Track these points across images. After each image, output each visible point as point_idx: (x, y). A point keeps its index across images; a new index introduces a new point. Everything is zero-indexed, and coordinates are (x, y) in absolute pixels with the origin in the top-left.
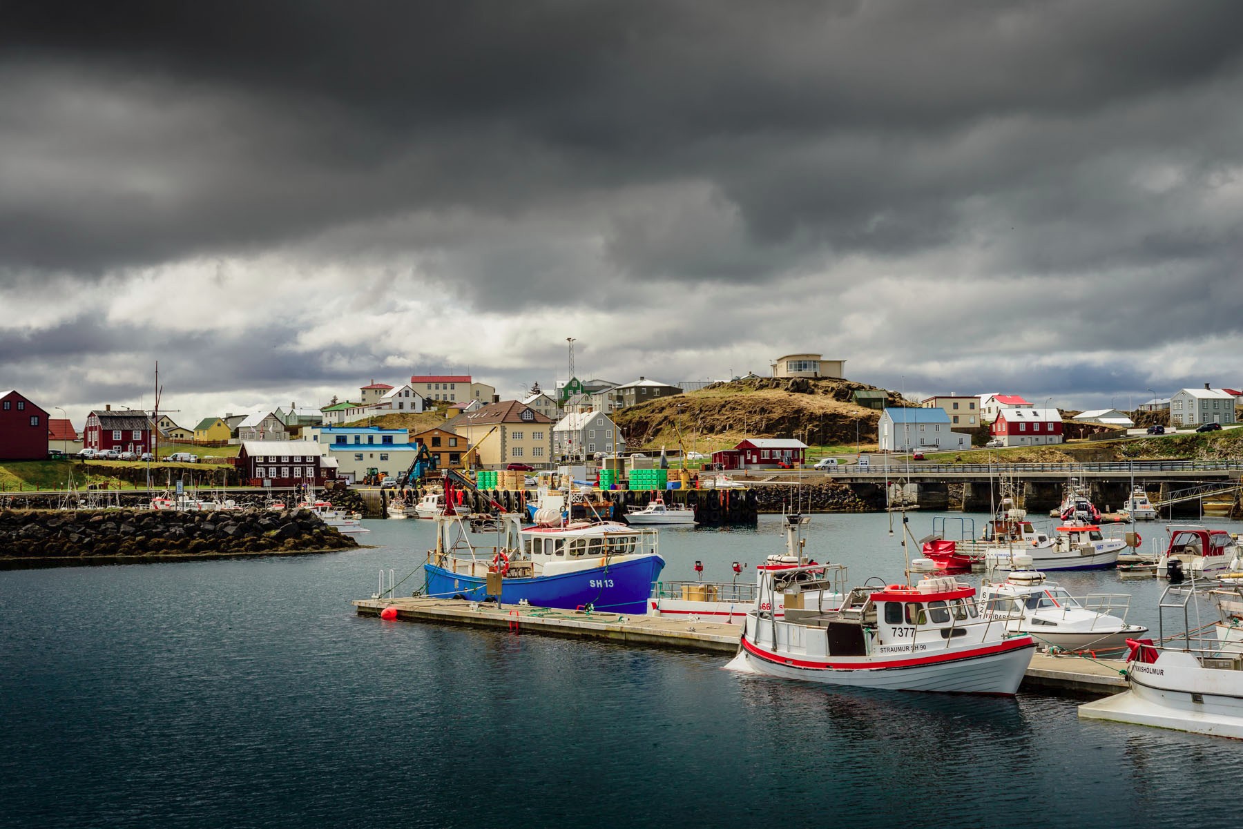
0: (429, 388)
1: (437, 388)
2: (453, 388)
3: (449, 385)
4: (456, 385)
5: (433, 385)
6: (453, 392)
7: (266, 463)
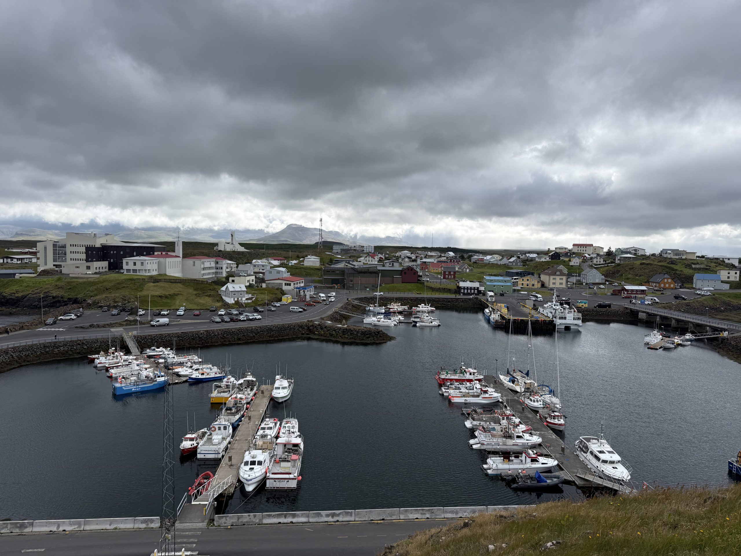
0: (578, 248)
1: (581, 248)
2: (586, 248)
3: (585, 247)
4: (587, 247)
5: (579, 247)
6: (586, 249)
7: (464, 288)
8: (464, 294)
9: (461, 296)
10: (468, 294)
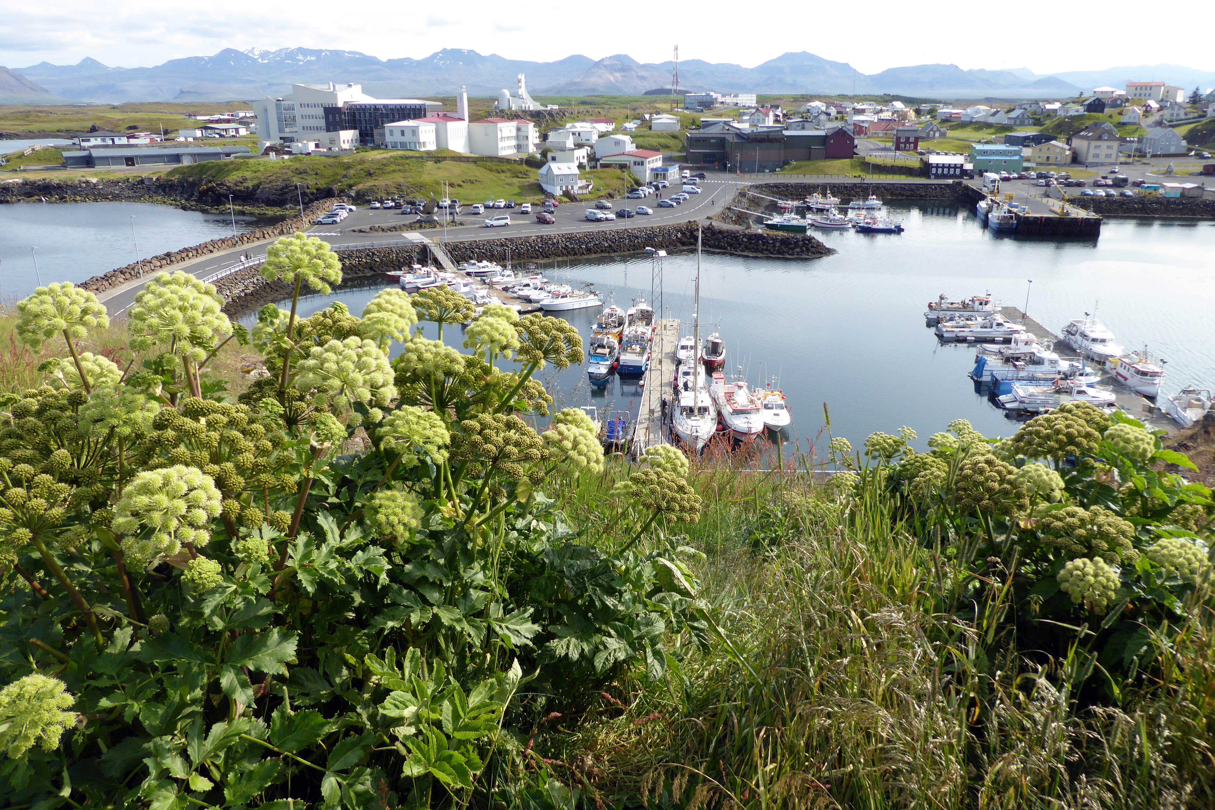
2: (1150, 89)
4: (1153, 88)
5: (1138, 88)
7: (937, 166)
8: (937, 176)
9: (933, 181)
10: (944, 176)
